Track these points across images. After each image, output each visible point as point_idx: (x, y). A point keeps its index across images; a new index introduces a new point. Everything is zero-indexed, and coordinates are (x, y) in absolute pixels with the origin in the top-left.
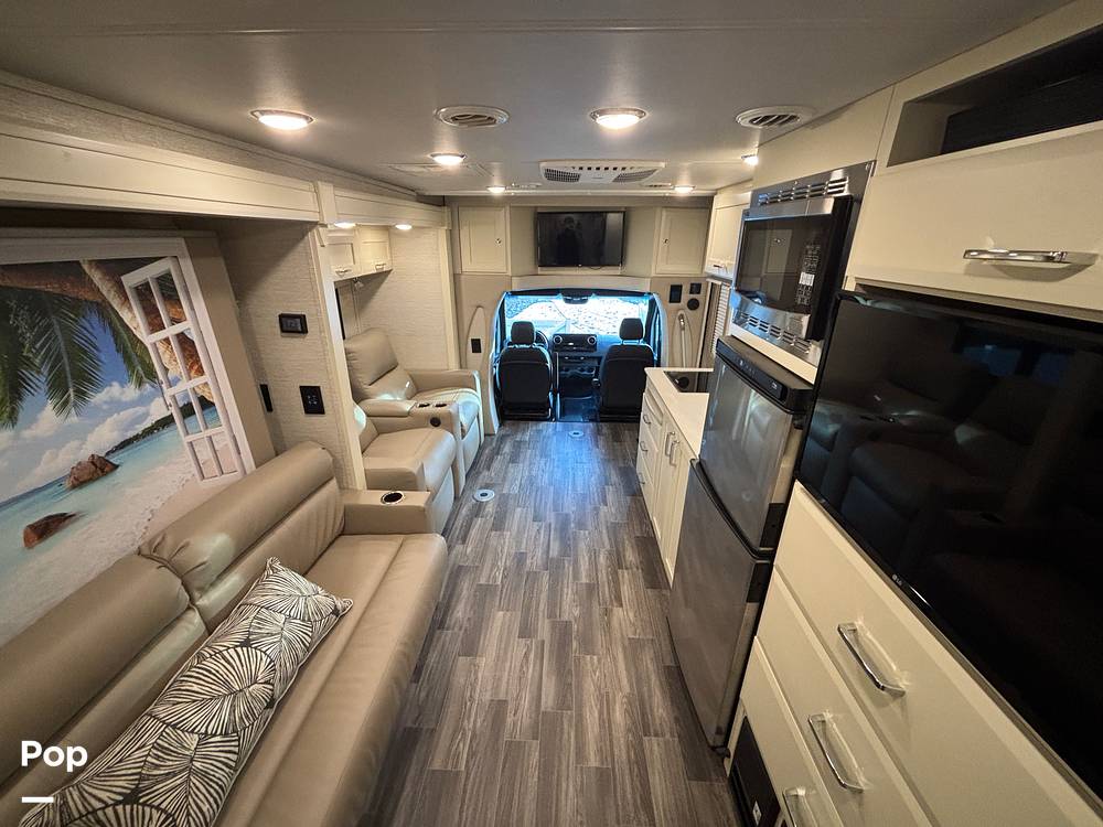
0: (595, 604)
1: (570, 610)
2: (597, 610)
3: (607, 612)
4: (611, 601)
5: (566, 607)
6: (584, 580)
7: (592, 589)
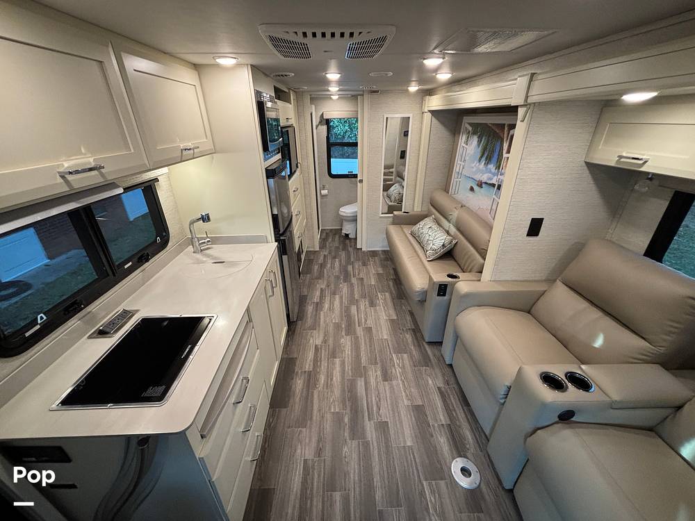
0: (331, 347)
1: (346, 342)
2: (331, 341)
3: (325, 341)
4: (321, 349)
5: (349, 343)
6: (337, 361)
7: (333, 355)
